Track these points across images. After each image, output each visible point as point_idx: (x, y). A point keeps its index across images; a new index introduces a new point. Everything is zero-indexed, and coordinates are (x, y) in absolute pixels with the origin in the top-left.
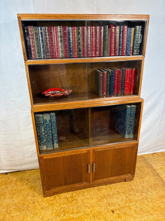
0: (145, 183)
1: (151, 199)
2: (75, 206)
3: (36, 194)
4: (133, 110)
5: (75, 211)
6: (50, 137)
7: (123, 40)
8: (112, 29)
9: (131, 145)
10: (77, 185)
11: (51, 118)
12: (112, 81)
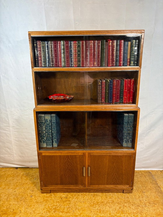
0: (144, 198)
1: (145, 214)
2: (67, 206)
3: (36, 189)
4: (130, 119)
5: (66, 210)
6: (50, 136)
7: (120, 52)
8: (109, 42)
9: (128, 153)
10: (72, 187)
11: (52, 119)
12: (110, 90)
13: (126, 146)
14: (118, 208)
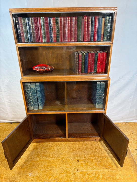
2: (52, 152)
4: (102, 86)
5: (51, 156)
6: (36, 101)
7: (95, 28)
8: (85, 19)
11: (36, 87)
12: (86, 61)
13: (98, 107)
14: (90, 153)
